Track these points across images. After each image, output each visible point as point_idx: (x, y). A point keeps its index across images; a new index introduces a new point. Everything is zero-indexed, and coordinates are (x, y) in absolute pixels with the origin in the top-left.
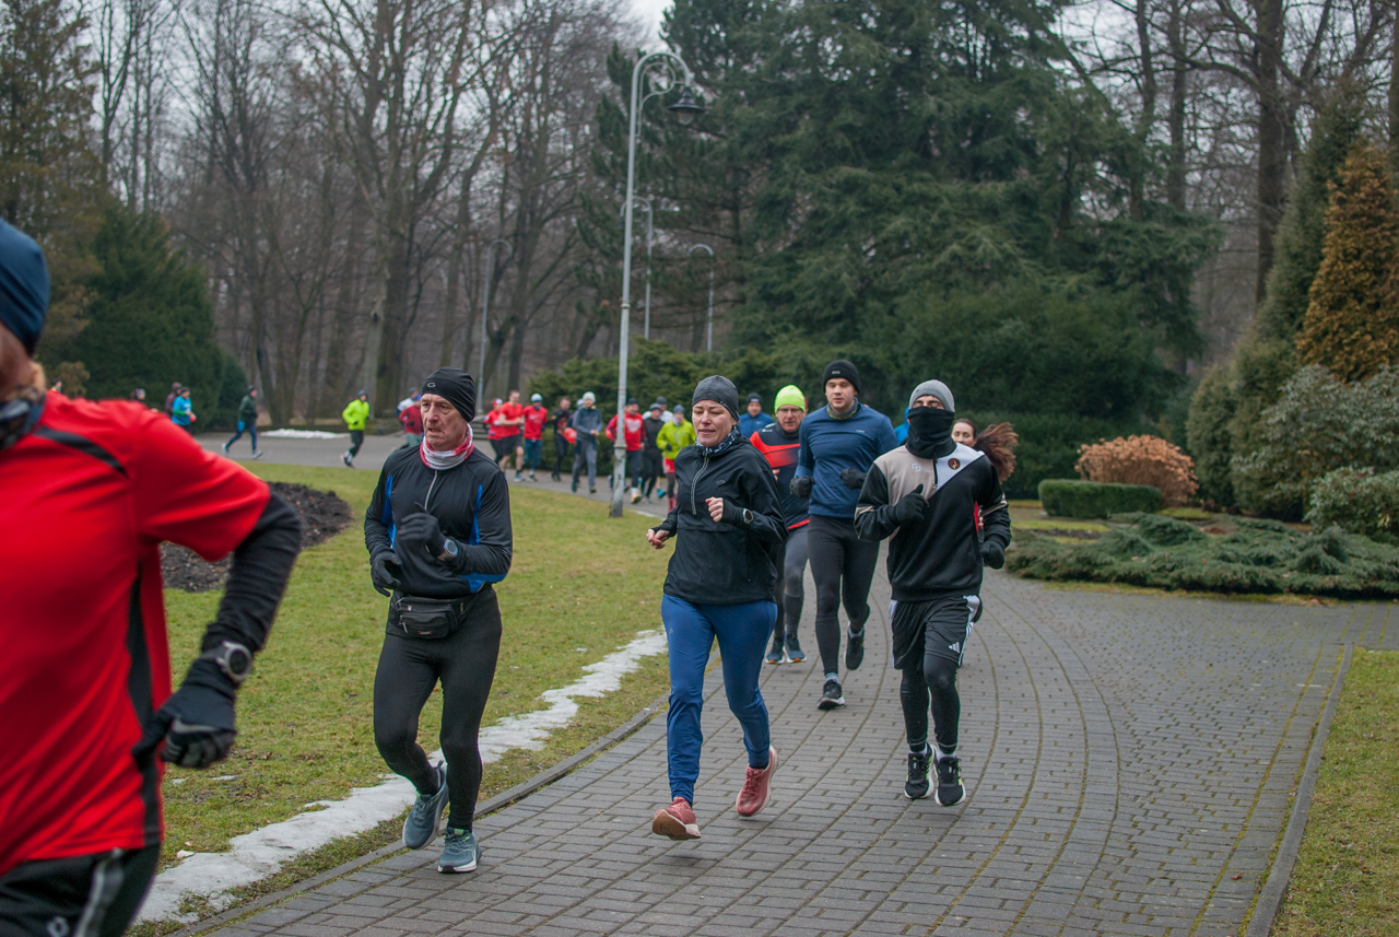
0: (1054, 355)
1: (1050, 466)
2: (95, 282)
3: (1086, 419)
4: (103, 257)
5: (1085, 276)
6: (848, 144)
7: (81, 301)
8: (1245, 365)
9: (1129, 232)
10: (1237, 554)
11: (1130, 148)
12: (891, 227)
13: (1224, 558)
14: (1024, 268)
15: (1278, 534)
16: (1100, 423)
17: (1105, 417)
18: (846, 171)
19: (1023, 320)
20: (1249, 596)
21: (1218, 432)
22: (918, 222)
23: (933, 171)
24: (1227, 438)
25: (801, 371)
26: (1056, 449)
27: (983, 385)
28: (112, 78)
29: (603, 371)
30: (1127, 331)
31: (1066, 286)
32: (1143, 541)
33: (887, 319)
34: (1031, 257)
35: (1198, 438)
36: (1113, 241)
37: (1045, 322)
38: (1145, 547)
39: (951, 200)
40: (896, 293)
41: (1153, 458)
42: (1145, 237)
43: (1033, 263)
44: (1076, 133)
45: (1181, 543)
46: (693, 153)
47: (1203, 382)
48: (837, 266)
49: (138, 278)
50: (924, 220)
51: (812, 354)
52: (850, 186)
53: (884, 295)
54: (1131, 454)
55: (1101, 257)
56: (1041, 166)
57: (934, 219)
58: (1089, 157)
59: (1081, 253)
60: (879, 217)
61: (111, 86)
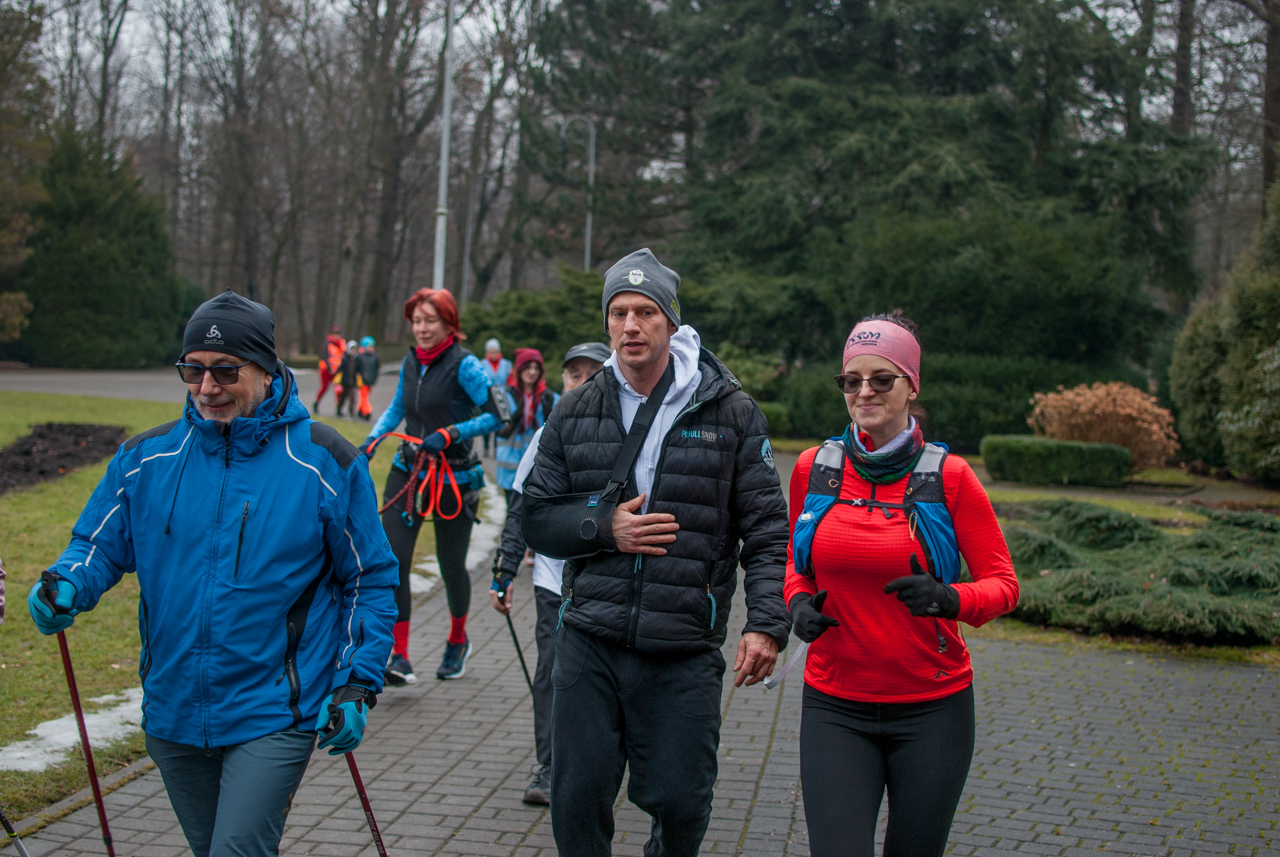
0: (1019, 288)
1: (1011, 418)
2: (43, 211)
3: (1055, 362)
4: (50, 184)
5: (1062, 201)
6: (797, 52)
7: (23, 230)
8: (1240, 299)
9: (1115, 153)
10: (1201, 572)
11: (1117, 60)
12: (843, 145)
13: (1179, 581)
14: (993, 191)
15: (1269, 535)
16: (1072, 368)
17: (1079, 361)
18: (795, 82)
19: (984, 247)
20: (1214, 650)
21: (1207, 381)
22: (876, 139)
23: (896, 84)
24: (1216, 387)
25: (737, 305)
26: (1019, 397)
27: (936, 323)
28: (112, 15)
29: (529, 304)
30: (1105, 261)
31: (1041, 213)
32: (1061, 544)
33: (834, 246)
34: (1002, 180)
35: (1182, 387)
36: (1096, 163)
37: (1010, 250)
38: (1062, 554)
39: (913, 115)
40: (848, 219)
41: (1122, 411)
42: (1133, 158)
43: (1003, 185)
44: (1054, 40)
45: (1121, 546)
46: (636, 66)
47: (1190, 319)
48: (782, 188)
49: (88, 207)
50: (882, 136)
51: (751, 286)
52: (800, 100)
53: (835, 222)
54: (1095, 406)
55: (1083, 181)
56: (1015, 79)
57: (893, 136)
58: (1069, 68)
59: (1061, 177)
60: (831, 134)
61: (110, 23)
